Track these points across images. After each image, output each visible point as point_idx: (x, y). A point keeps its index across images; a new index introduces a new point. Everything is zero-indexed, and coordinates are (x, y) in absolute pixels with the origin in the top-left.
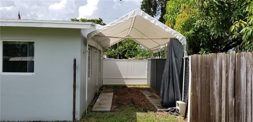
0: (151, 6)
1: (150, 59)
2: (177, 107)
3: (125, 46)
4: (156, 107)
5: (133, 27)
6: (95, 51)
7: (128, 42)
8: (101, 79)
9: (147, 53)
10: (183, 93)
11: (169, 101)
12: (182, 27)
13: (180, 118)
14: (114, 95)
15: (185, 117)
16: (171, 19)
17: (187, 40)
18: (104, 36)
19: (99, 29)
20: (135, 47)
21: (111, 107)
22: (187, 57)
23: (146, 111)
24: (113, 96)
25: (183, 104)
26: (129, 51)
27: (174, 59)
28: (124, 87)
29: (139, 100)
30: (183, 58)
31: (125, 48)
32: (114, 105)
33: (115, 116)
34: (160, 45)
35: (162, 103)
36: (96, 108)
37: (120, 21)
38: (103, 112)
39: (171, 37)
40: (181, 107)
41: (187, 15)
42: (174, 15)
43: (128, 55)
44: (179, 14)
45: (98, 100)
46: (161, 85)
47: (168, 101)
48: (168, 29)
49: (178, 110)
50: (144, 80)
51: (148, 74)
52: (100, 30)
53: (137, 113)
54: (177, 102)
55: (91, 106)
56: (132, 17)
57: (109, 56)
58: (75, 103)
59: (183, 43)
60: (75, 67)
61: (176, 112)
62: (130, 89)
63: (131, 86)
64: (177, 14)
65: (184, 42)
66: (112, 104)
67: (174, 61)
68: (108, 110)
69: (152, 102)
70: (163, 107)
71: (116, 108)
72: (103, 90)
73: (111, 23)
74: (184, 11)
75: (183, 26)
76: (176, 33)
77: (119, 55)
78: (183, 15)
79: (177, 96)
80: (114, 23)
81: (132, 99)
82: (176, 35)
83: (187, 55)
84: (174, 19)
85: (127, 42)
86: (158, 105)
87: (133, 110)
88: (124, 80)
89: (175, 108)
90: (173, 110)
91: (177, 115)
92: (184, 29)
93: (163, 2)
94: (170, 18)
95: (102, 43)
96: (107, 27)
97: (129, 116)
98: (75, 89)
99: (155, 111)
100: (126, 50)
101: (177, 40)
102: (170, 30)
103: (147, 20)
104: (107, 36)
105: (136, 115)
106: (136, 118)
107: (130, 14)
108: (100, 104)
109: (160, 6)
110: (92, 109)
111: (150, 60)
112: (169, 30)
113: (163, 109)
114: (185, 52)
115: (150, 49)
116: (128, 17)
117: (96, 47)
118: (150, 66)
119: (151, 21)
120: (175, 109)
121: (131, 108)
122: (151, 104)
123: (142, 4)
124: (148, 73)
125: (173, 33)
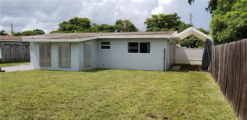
8: (174, 60)
11: (206, 67)
43: (198, 44)
54: (209, 67)
57: (182, 45)
60: (165, 51)
62: (193, 66)
65: (212, 41)
68: (177, 70)
77: (191, 44)
88: (189, 61)
101: (209, 40)
113: (202, 70)
114: (213, 44)
119: (197, 32)
125: (207, 37)
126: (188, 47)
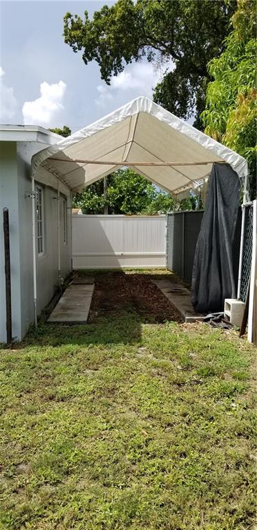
0: (175, 96)
1: (172, 212)
2: (227, 312)
3: (120, 188)
4: (183, 313)
5: (133, 141)
6: (53, 195)
7: (128, 179)
8: (68, 258)
9: (167, 202)
10: (239, 281)
11: (210, 299)
12: (238, 137)
13: (232, 333)
14: (96, 289)
15: (243, 331)
16: (215, 121)
17: (250, 168)
18: (68, 160)
19: (58, 143)
20: (142, 190)
21: (89, 314)
22: (249, 203)
23: (161, 321)
24: (94, 293)
25: (239, 305)
26: (128, 199)
27: (222, 209)
28: (119, 273)
29: (147, 300)
30: (240, 208)
31: (121, 192)
32: (96, 310)
33: (96, 332)
34: (192, 182)
35: (195, 304)
36: (56, 316)
37: (103, 124)
38: (71, 324)
39: (216, 161)
40: (233, 312)
41: (249, 110)
42: (224, 112)
43: (127, 207)
44: (234, 108)
45: (62, 301)
46: (194, 267)
47: (208, 300)
48: (209, 143)
49: (229, 318)
50: (158, 259)
51: (168, 246)
52: (60, 145)
53: (143, 325)
54: (227, 300)
55: (46, 312)
56: (129, 114)
57: (88, 211)
58: (10, 306)
59: (241, 173)
60: (8, 228)
61: (224, 322)
62: (130, 278)
63: (133, 272)
64: (229, 109)
65: (244, 171)
66: (91, 308)
67: (222, 213)
68: (81, 320)
69: (174, 303)
70: (198, 312)
71: (100, 315)
72: (73, 279)
73: (82, 130)
74: (244, 102)
75: (240, 134)
76: (225, 151)
77: (109, 207)
78: (242, 109)
79: (226, 288)
80: (88, 131)
81: (133, 297)
82: (225, 155)
83: (249, 198)
84: (223, 122)
85: (124, 178)
86: (187, 308)
87: (133, 318)
88: (119, 260)
89: (222, 313)
90: (218, 317)
91: (226, 328)
92: (243, 142)
93: (201, 87)
94: (213, 119)
95: (68, 178)
96: (75, 139)
97: (126, 332)
98: (9, 277)
99: (180, 320)
100: (124, 197)
101: (228, 165)
102: (213, 145)
103: (163, 122)
104: (74, 160)
105: (139, 329)
106: (140, 336)
107: (124, 109)
108: (64, 308)
109: (195, 97)
110: (48, 318)
111: (171, 215)
112: (210, 145)
113: (197, 316)
114: (246, 192)
115: (172, 192)
116: (121, 116)
117: (55, 187)
118: (172, 230)
119: (170, 124)
120: (222, 317)
121: (130, 315)
122: (172, 306)
123: (155, 93)
124: (167, 244)
125: (219, 152)
126: (101, 212)
